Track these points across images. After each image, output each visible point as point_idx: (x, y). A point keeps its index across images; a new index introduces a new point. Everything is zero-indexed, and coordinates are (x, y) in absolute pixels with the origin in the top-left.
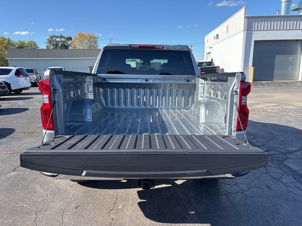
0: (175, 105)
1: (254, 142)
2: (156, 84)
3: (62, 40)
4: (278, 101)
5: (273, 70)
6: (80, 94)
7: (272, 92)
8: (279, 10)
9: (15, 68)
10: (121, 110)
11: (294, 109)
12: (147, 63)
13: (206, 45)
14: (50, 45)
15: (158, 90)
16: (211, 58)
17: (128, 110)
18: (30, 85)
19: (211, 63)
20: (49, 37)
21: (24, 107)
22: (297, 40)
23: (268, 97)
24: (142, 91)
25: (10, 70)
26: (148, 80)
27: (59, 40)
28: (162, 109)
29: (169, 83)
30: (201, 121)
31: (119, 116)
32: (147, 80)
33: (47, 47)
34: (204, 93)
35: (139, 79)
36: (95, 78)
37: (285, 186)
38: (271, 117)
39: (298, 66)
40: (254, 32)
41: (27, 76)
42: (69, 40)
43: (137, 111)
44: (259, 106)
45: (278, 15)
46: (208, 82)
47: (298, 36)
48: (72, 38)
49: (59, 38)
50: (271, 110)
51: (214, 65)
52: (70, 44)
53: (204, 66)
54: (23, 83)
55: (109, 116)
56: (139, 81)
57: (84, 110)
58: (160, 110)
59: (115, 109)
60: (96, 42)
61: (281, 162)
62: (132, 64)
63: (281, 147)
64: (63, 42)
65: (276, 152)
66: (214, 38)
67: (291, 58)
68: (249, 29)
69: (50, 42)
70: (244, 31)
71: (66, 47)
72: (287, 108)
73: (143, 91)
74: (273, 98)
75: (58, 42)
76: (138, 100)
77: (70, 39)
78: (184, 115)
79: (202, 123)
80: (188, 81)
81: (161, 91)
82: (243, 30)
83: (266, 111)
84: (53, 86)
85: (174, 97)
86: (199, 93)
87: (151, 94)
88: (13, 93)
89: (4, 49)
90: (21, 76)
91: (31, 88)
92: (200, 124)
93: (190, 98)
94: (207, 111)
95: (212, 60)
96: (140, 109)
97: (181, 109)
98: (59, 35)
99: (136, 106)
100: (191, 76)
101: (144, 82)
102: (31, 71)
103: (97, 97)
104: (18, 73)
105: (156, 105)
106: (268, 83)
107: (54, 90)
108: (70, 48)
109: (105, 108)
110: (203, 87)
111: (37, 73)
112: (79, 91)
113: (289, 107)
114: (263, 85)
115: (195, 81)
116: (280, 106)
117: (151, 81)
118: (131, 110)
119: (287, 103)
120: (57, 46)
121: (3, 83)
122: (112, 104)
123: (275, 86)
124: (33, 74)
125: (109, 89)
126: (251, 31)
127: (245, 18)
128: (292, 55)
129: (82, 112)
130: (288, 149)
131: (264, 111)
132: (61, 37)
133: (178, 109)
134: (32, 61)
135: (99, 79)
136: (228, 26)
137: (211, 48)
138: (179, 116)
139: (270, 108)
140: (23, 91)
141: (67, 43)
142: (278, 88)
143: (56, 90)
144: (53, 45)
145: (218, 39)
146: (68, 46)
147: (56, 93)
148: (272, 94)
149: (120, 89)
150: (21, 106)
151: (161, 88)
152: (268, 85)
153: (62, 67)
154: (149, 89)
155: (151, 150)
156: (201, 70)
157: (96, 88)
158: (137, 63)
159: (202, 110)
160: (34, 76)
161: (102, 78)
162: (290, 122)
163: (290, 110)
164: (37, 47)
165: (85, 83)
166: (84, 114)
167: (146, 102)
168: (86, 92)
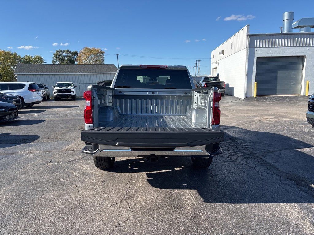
0: (176, 113)
1: (244, 145)
2: (161, 96)
3: (68, 55)
4: (277, 114)
5: (275, 84)
6: (103, 103)
7: (274, 106)
8: (282, 28)
9: (28, 83)
10: (133, 116)
11: (290, 121)
12: (154, 79)
13: (213, 61)
14: (56, 60)
15: (162, 100)
16: (217, 73)
17: (139, 116)
18: (41, 99)
19: (216, 78)
20: (55, 52)
21: (40, 119)
22: (298, 57)
23: (268, 110)
24: (149, 101)
25: (24, 85)
26: (155, 93)
27: (66, 55)
28: (165, 116)
29: (166, 95)
30: (192, 122)
31: (131, 121)
32: (153, 93)
33: (53, 62)
34: (197, 103)
35: (147, 92)
36: (113, 91)
37: (257, 171)
38: (265, 127)
39: (300, 81)
40: (256, 49)
41: (39, 90)
42: (75, 55)
43: (145, 117)
44: (258, 118)
45: (281, 33)
46: (201, 94)
47: (299, 53)
48: (79, 52)
49: (66, 53)
50: (268, 122)
51: (219, 80)
52: (76, 59)
53: (209, 81)
54: (35, 97)
55: (123, 121)
56: (148, 94)
57: (108, 114)
58: (164, 116)
59: (128, 116)
60: (102, 57)
61: (261, 158)
62: (140, 79)
63: (264, 149)
64: (69, 56)
65: (259, 152)
66: (220, 53)
67: (293, 73)
68: (251, 46)
69: (56, 57)
70: (247, 48)
71: (72, 62)
72: (283, 120)
73: (151, 101)
74: (273, 112)
75: (65, 57)
76: (147, 108)
77: (76, 53)
78: (183, 120)
79: (193, 123)
80: (186, 93)
81: (165, 101)
82: (245, 47)
83: (262, 123)
84: (93, 95)
85: (175, 106)
86: (194, 102)
87: (157, 104)
88: (25, 106)
89: (9, 64)
90: (34, 90)
91: (42, 102)
92: (192, 124)
93: (188, 107)
94: (197, 115)
95: (218, 75)
96: (148, 116)
97: (180, 116)
98: (66, 50)
99: (144, 113)
100: (188, 90)
101: (151, 94)
102: (41, 86)
103: (114, 106)
104: (31, 88)
105: (161, 112)
106: (271, 98)
107: (94, 98)
108: (76, 63)
109: (121, 115)
110: (197, 98)
111: (46, 88)
112: (103, 100)
113: (285, 119)
114: (265, 99)
115: (191, 94)
116: (277, 119)
117: (157, 94)
118: (141, 116)
119: (285, 115)
120: (63, 61)
121: (17, 96)
122: (126, 111)
123: (277, 101)
124: (43, 89)
125: (124, 100)
126: (253, 48)
127: (247, 36)
128: (294, 71)
129: (107, 115)
130: (269, 150)
131: (260, 122)
132: (68, 52)
133: (178, 115)
134: (40, 76)
135: (116, 92)
136: (232, 43)
137: (217, 63)
138: (179, 121)
139: (268, 120)
140: (35, 105)
141: (73, 57)
142: (280, 102)
143: (95, 98)
144: (60, 60)
145: (223, 54)
146: (74, 61)
147: (94, 100)
148: (273, 108)
149: (132, 100)
150: (36, 118)
151: (165, 99)
152: (270, 100)
153: (70, 82)
154: (155, 100)
155: (155, 131)
156: (207, 85)
157: (114, 99)
158: (144, 79)
159: (194, 114)
160: (44, 91)
161: (119, 91)
162: (281, 131)
163: (285, 121)
164: (44, 62)
165: (106, 95)
166: (108, 116)
167: (153, 110)
168: (107, 102)
